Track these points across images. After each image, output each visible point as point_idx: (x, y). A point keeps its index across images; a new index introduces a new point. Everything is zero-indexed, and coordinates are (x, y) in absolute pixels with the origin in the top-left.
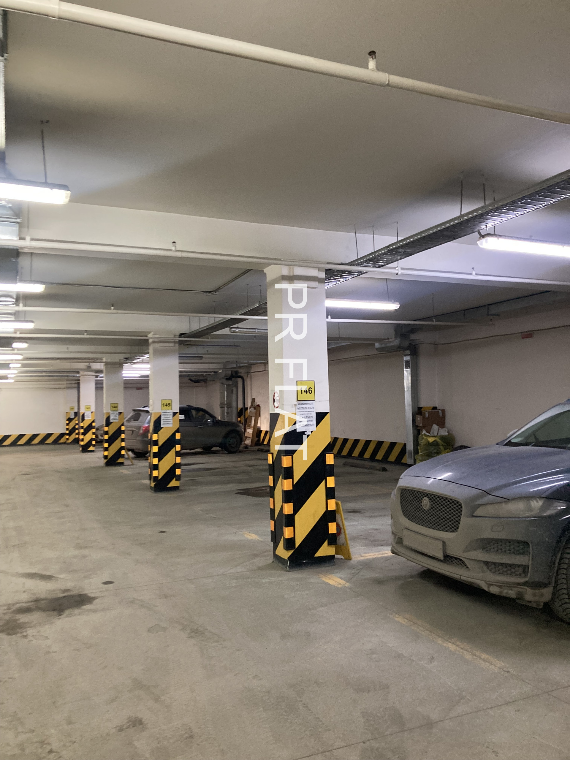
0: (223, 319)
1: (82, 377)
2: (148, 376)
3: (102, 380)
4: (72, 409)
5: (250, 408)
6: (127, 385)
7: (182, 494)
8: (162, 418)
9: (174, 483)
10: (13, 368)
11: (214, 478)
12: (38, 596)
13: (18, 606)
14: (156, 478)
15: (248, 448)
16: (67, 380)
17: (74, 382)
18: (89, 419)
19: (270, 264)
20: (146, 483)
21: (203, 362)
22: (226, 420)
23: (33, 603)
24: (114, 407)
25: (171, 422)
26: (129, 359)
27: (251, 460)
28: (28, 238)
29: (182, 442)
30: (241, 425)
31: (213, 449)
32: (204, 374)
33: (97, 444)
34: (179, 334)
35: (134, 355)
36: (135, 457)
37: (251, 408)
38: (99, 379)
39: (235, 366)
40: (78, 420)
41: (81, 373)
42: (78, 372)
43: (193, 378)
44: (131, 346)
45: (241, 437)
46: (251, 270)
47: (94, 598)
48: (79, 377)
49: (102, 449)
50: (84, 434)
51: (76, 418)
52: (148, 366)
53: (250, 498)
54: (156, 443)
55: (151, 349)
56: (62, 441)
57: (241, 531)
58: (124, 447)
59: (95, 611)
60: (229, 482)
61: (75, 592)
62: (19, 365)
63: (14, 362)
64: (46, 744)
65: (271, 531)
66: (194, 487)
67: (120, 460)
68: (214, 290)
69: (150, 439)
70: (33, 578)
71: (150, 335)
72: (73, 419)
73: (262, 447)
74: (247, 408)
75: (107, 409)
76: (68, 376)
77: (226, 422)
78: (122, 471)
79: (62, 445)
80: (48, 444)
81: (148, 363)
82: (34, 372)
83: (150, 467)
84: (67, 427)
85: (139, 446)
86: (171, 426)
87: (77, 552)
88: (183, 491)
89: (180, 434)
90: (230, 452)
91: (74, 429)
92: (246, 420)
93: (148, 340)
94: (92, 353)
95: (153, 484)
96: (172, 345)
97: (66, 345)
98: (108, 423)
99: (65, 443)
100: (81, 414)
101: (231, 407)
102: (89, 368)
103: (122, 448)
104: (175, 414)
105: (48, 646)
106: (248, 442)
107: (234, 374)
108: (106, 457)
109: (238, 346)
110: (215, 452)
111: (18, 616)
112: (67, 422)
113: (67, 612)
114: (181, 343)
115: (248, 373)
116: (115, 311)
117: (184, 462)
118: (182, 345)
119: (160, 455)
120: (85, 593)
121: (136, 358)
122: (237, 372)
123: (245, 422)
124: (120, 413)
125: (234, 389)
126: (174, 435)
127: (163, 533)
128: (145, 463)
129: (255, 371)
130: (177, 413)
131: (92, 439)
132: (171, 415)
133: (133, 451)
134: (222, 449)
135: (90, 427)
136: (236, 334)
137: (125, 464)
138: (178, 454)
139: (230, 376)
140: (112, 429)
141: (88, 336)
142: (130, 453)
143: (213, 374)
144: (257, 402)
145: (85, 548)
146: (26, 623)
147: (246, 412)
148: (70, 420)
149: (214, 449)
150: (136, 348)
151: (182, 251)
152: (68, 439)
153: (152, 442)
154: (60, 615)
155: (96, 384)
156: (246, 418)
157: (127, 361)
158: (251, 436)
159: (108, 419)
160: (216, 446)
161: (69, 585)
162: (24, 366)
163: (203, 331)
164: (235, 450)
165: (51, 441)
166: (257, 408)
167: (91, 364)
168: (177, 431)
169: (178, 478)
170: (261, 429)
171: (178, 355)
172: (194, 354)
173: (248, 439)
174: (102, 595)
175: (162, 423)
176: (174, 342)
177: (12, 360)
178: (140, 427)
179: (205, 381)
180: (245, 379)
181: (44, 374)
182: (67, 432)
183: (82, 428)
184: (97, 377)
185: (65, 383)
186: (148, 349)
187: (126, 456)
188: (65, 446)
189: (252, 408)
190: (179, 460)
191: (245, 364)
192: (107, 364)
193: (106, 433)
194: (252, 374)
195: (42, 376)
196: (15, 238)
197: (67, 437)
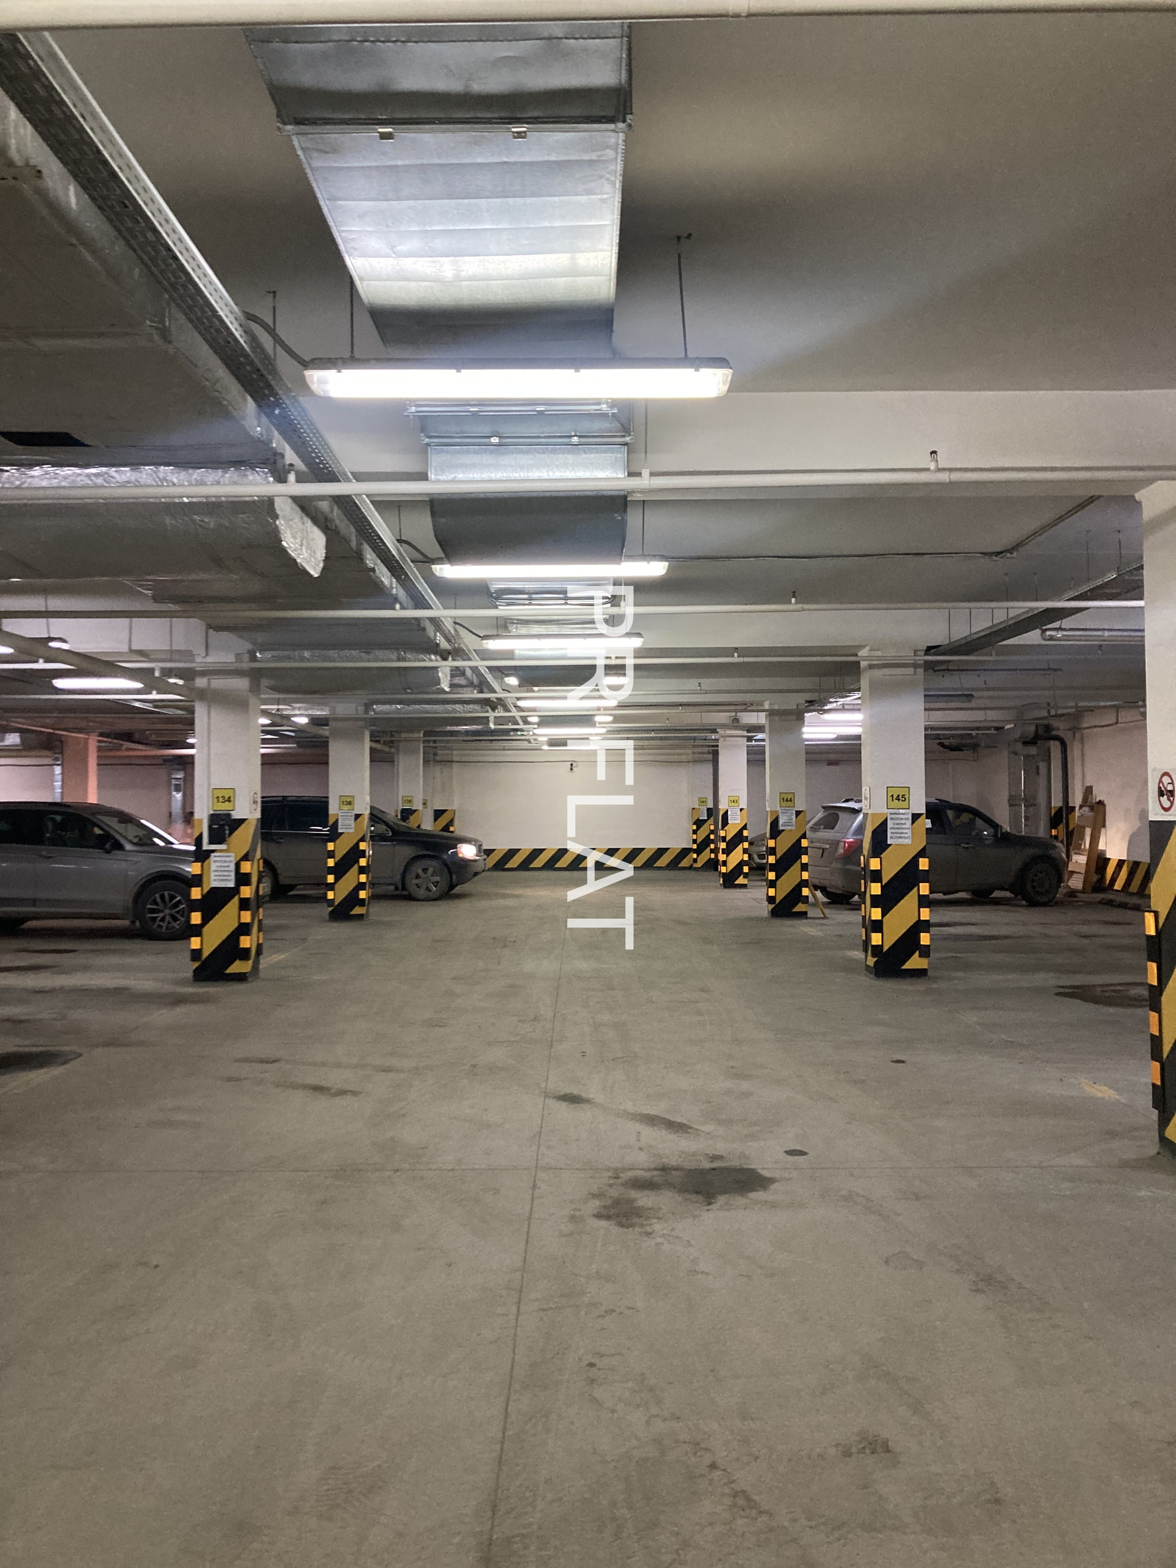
0: (1027, 612)
1: (721, 740)
2: (858, 737)
3: (764, 746)
4: (703, 802)
5: (1081, 807)
6: (815, 756)
7: (935, 986)
8: (890, 824)
9: (915, 962)
10: (600, 723)
11: (999, 958)
12: (665, 1160)
13: (631, 1174)
14: (877, 950)
15: (1075, 896)
16: (694, 746)
17: (706, 750)
18: (736, 821)
19: (1150, 481)
20: (856, 957)
21: (974, 706)
22: (1023, 833)
23: (655, 1173)
24: (787, 801)
25: (910, 834)
26: (816, 704)
27: (1084, 923)
28: (646, 473)
29: (931, 878)
30: (1059, 844)
31: (993, 895)
32: (974, 733)
33: (752, 872)
34: (925, 648)
35: (825, 694)
36: (829, 903)
37: (1084, 808)
38: (753, 743)
39: (1046, 714)
40: (716, 824)
41: (721, 732)
42: (714, 731)
43: (946, 742)
44: (821, 676)
45: (1058, 870)
46: (1100, 496)
47: (770, 1181)
48: (717, 740)
49: (765, 883)
50: (728, 851)
51: (711, 820)
52: (858, 716)
53: (1091, 1006)
54: (876, 876)
55: (864, 682)
56: (685, 863)
57: (1073, 1077)
58: (807, 880)
59: (773, 1205)
60: (1036, 969)
61: (735, 1163)
62: (610, 718)
63: (602, 712)
64: (702, 1449)
65: (1154, 1085)
66: (960, 974)
67: (800, 907)
68: (1009, 548)
69: (864, 869)
70: (653, 1125)
71: (863, 653)
72: (705, 821)
73: (1110, 896)
74: (1073, 808)
75: (771, 804)
76: (695, 739)
77: (1023, 837)
78: (803, 928)
79: (687, 872)
80: (659, 868)
81: (859, 710)
82: (636, 731)
83: (864, 925)
84: (695, 837)
85: (837, 883)
86: (908, 841)
87: (729, 1084)
88: (935, 979)
89: (927, 860)
90: (1033, 904)
91: (706, 842)
92: (1070, 834)
93: (858, 663)
94: (740, 692)
95: (871, 961)
96: (911, 671)
97: (697, 678)
98: (775, 832)
99: (691, 868)
100: (721, 813)
101: (1035, 805)
102: (735, 723)
103: (804, 883)
104: (915, 817)
105: (693, 1260)
106: (1076, 883)
107: (1041, 732)
108: (771, 900)
109: (1055, 670)
110: (997, 902)
111: (633, 1194)
112: (695, 827)
113: (722, 1199)
114: (929, 667)
115: (1075, 729)
116: (800, 606)
117: (936, 919)
118: (931, 671)
119: (886, 901)
120: (753, 1167)
121: (831, 700)
122: (1048, 728)
123: (1067, 839)
124: (798, 813)
125: (1042, 766)
126: (914, 861)
127: (900, 1064)
128: (855, 917)
129: (1094, 724)
130: (919, 815)
131: (742, 863)
132: (907, 819)
133: (824, 890)
134: (1016, 895)
135: (739, 838)
136: (1058, 643)
137: (809, 915)
138: (923, 901)
139: (1032, 735)
140: (783, 845)
141: (741, 660)
142: (818, 894)
143: (992, 731)
144: (1099, 795)
145: (746, 1077)
146: (649, 1209)
147: (1070, 816)
148: (699, 823)
149: (997, 894)
150: (829, 681)
151: (951, 470)
152: (695, 861)
153: (868, 874)
154: (709, 1204)
155: (750, 751)
156: (1070, 829)
157: (812, 708)
158: (1083, 871)
159: (775, 823)
160: (1002, 889)
161: (721, 1147)
162: (617, 719)
163: (978, 638)
164: (1044, 899)
165: (666, 863)
166: (1098, 810)
167: (738, 714)
168: (922, 853)
169: (925, 952)
170: (1108, 857)
171: (923, 694)
172: (955, 689)
173: (1075, 875)
174: (787, 1175)
175: (889, 835)
176: (915, 666)
177: (599, 709)
178: (838, 842)
179: (975, 747)
180: (1068, 743)
181: (653, 735)
182: (695, 846)
183: (724, 839)
184: (750, 739)
185: (690, 751)
186: (859, 681)
187: (811, 899)
188: (693, 873)
189: (1086, 809)
190: (925, 914)
191: (1069, 711)
192: (771, 713)
193: (772, 851)
194: (1085, 731)
195: (648, 739)
196: (621, 475)
197: (695, 856)
